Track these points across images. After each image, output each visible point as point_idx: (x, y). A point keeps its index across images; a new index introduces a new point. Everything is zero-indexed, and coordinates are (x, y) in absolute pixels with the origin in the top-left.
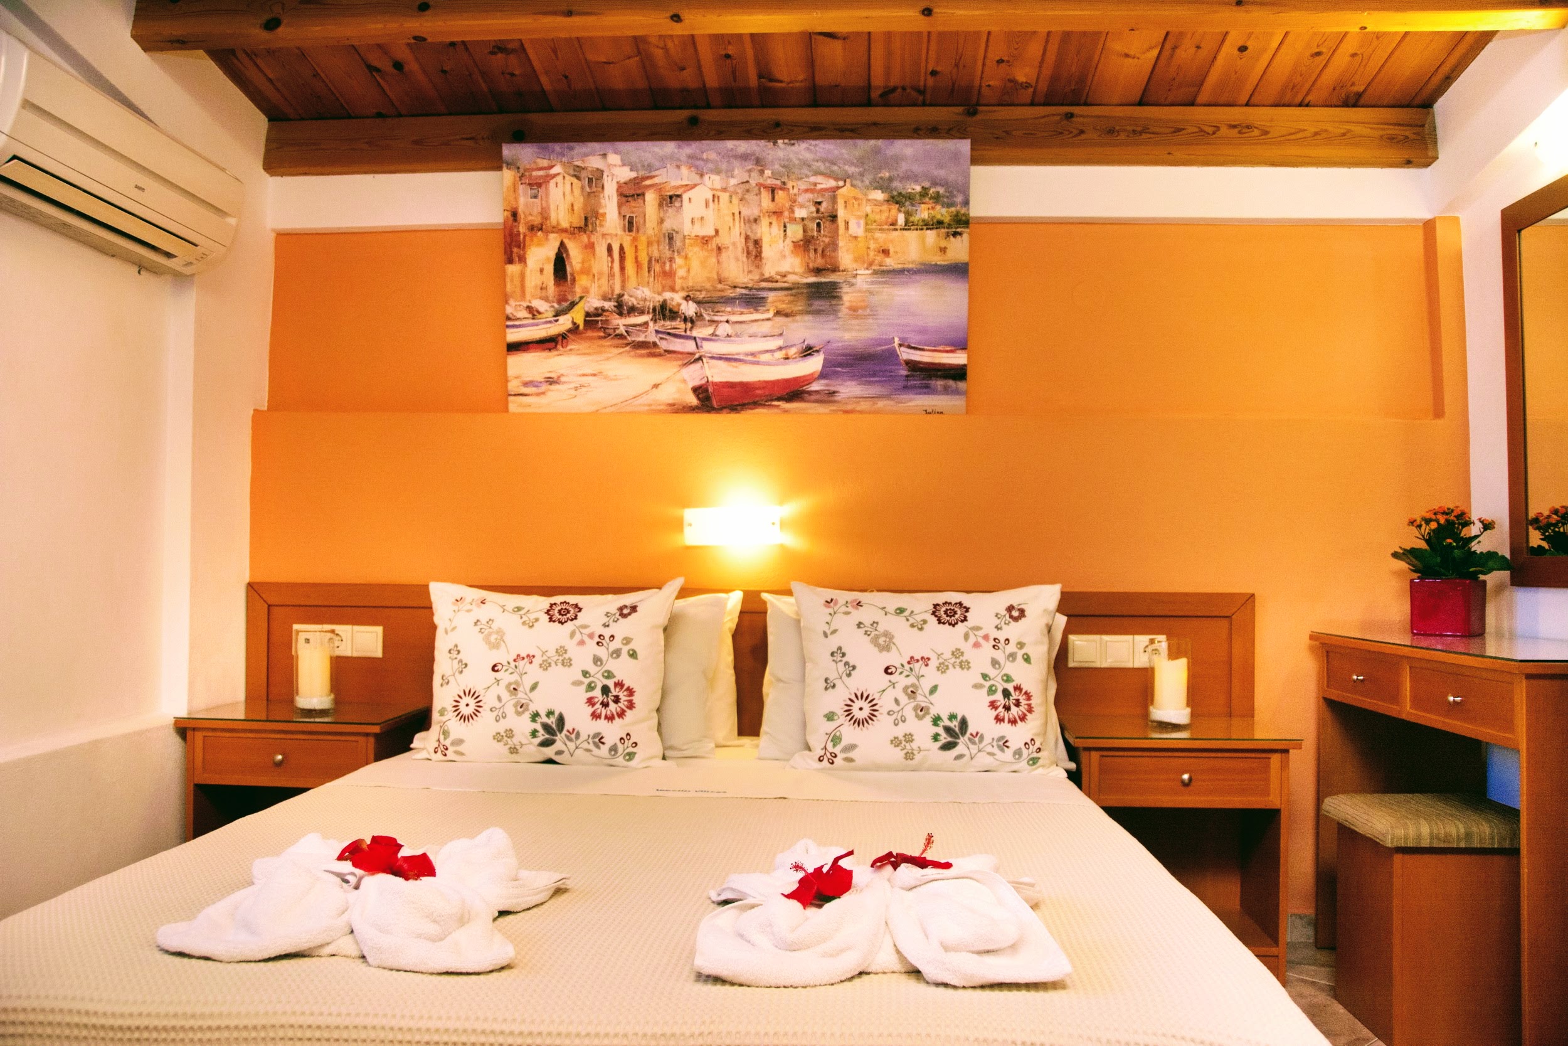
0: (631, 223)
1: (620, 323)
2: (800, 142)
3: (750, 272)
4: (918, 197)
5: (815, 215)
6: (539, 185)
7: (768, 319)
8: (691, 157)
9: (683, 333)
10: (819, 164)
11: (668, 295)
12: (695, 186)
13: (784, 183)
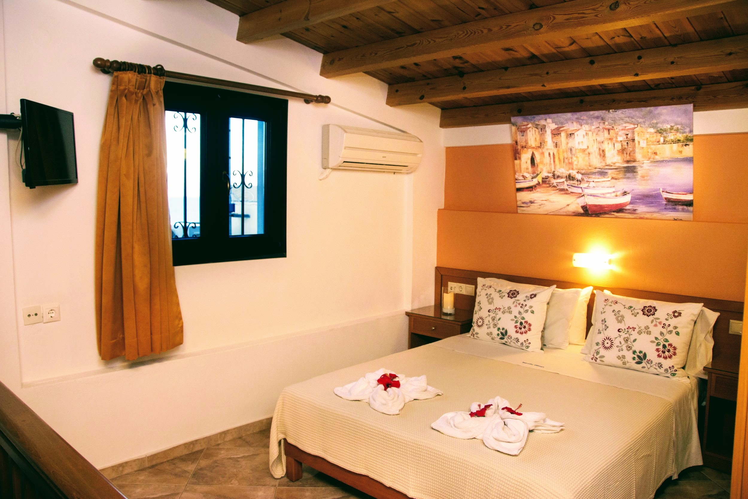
0: (556, 144)
1: (554, 182)
2: (619, 110)
3: (601, 162)
4: (669, 130)
5: (626, 139)
6: (524, 131)
7: (609, 181)
8: (577, 118)
9: (577, 186)
10: (626, 119)
11: (571, 171)
12: (579, 129)
13: (613, 127)
